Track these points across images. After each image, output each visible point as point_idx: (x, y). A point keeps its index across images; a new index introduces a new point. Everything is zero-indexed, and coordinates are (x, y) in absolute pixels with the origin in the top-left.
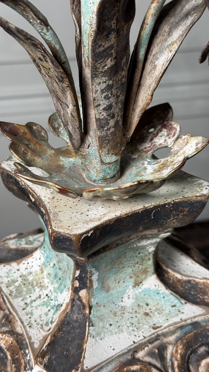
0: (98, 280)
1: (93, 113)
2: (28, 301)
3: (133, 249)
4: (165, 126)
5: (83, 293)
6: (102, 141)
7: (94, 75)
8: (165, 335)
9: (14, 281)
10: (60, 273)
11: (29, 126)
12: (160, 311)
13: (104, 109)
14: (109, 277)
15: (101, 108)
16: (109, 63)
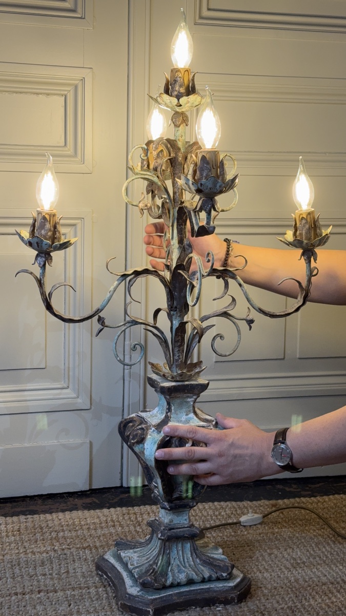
0: (174, 410)
2: (152, 419)
9: (148, 416)
10: (162, 412)
14: (177, 410)
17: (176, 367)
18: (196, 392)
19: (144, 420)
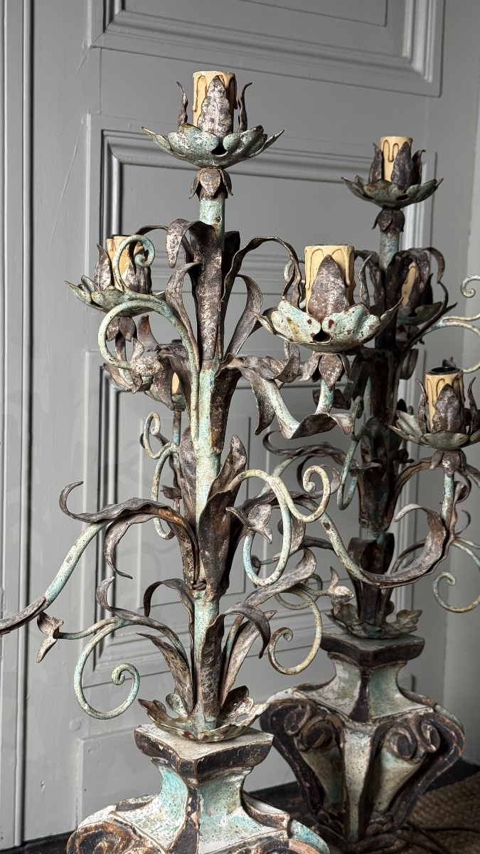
0: (203, 805)
1: (201, 689)
2: (154, 829)
3: (226, 784)
4: (244, 701)
5: (194, 816)
6: (206, 707)
7: (202, 666)
8: (249, 844)
9: (140, 820)
10: (175, 809)
11: (155, 702)
12: (246, 830)
13: (208, 687)
14: (210, 805)
15: (206, 686)
16: (211, 659)
17: (205, 711)
18: (251, 761)
19: (135, 832)
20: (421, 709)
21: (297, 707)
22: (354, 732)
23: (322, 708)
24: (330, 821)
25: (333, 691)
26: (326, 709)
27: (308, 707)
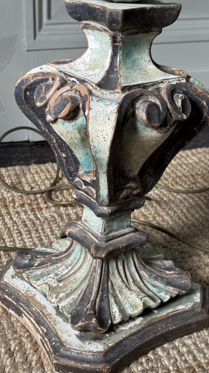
20: (173, 80)
21: (48, 80)
22: (100, 99)
23: (72, 79)
24: (84, 187)
25: (85, 63)
26: (75, 80)
27: (58, 79)
